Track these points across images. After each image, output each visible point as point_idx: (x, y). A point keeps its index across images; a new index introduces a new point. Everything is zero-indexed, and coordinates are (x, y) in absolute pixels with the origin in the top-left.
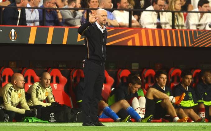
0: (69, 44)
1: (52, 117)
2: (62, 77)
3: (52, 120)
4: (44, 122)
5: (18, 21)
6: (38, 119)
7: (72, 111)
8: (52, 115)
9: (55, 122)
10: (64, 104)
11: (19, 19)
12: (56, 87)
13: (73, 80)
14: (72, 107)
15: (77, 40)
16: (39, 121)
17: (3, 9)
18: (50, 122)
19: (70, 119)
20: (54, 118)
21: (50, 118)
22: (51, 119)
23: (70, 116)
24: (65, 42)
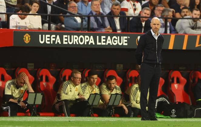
0: (188, 49)
1: (173, 113)
2: (182, 78)
3: (173, 116)
4: (166, 117)
5: (143, 29)
6: (161, 114)
7: (191, 108)
8: (173, 111)
9: (176, 117)
10: (183, 102)
11: (143, 27)
12: (177, 87)
13: (191, 81)
14: (191, 104)
15: (195, 46)
16: (162, 116)
17: (131, 19)
18: (171, 117)
19: (189, 114)
20: (175, 114)
21: (171, 114)
22: (173, 114)
23: (189, 112)
24: (184, 48)
